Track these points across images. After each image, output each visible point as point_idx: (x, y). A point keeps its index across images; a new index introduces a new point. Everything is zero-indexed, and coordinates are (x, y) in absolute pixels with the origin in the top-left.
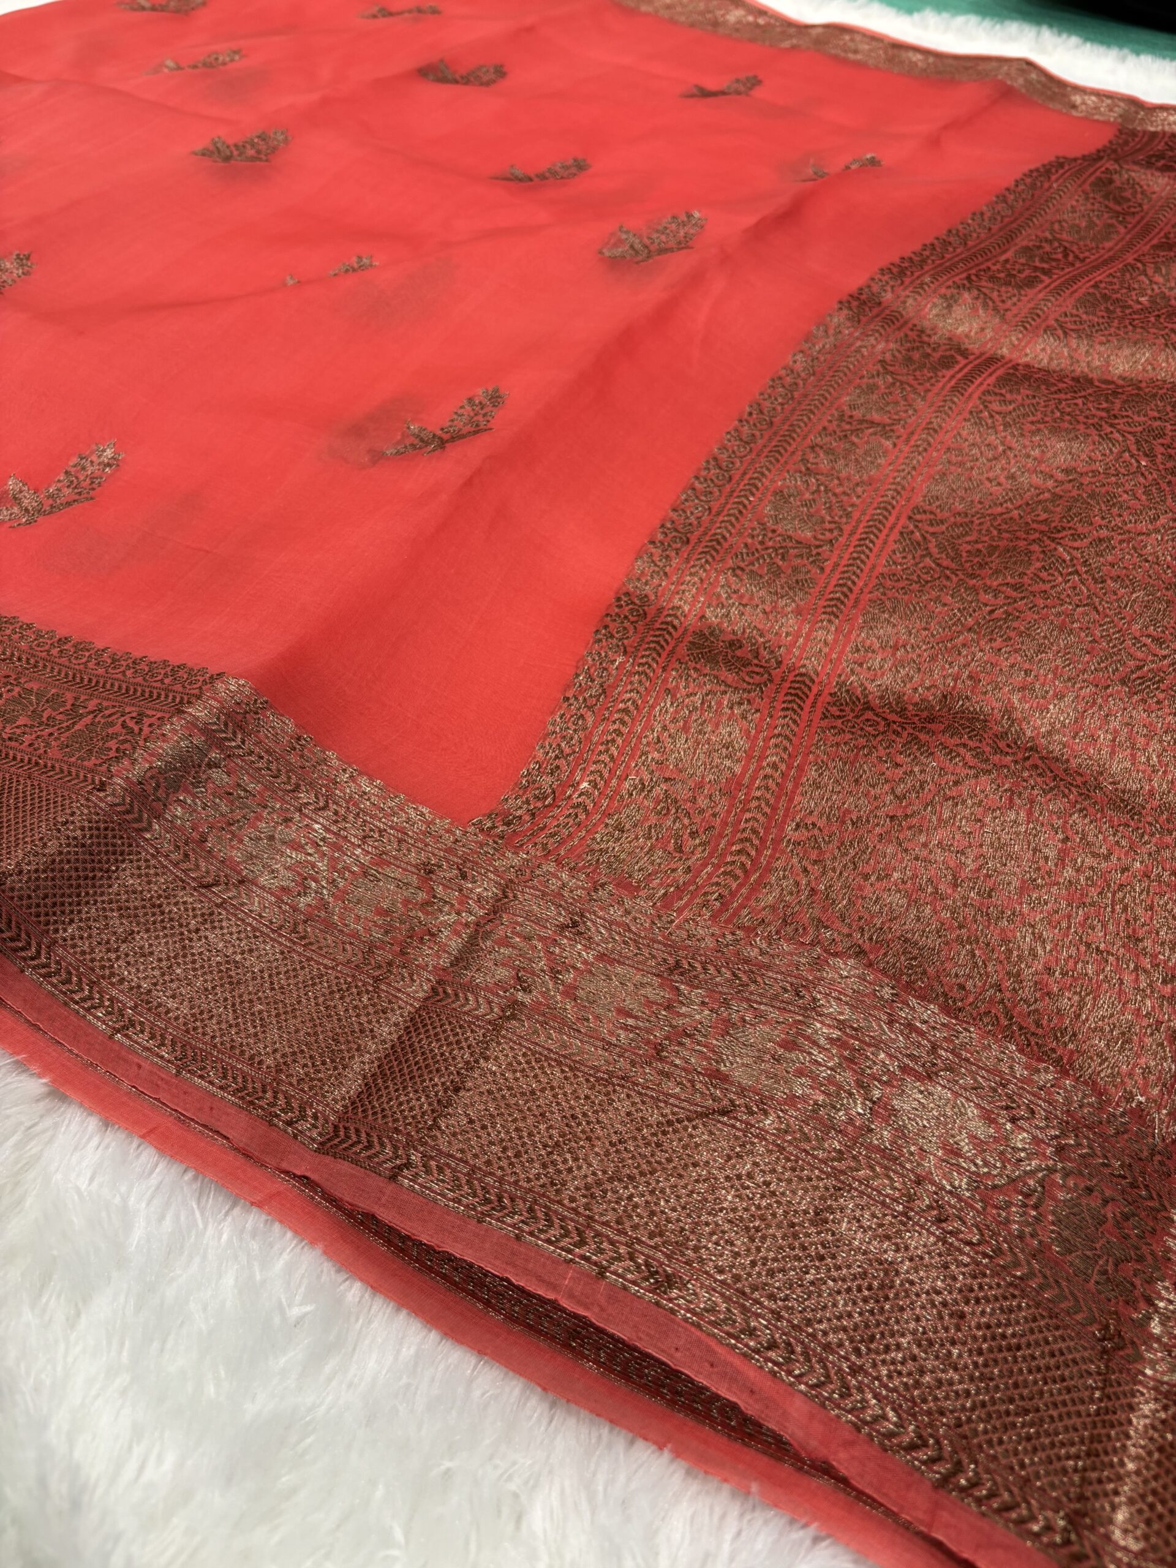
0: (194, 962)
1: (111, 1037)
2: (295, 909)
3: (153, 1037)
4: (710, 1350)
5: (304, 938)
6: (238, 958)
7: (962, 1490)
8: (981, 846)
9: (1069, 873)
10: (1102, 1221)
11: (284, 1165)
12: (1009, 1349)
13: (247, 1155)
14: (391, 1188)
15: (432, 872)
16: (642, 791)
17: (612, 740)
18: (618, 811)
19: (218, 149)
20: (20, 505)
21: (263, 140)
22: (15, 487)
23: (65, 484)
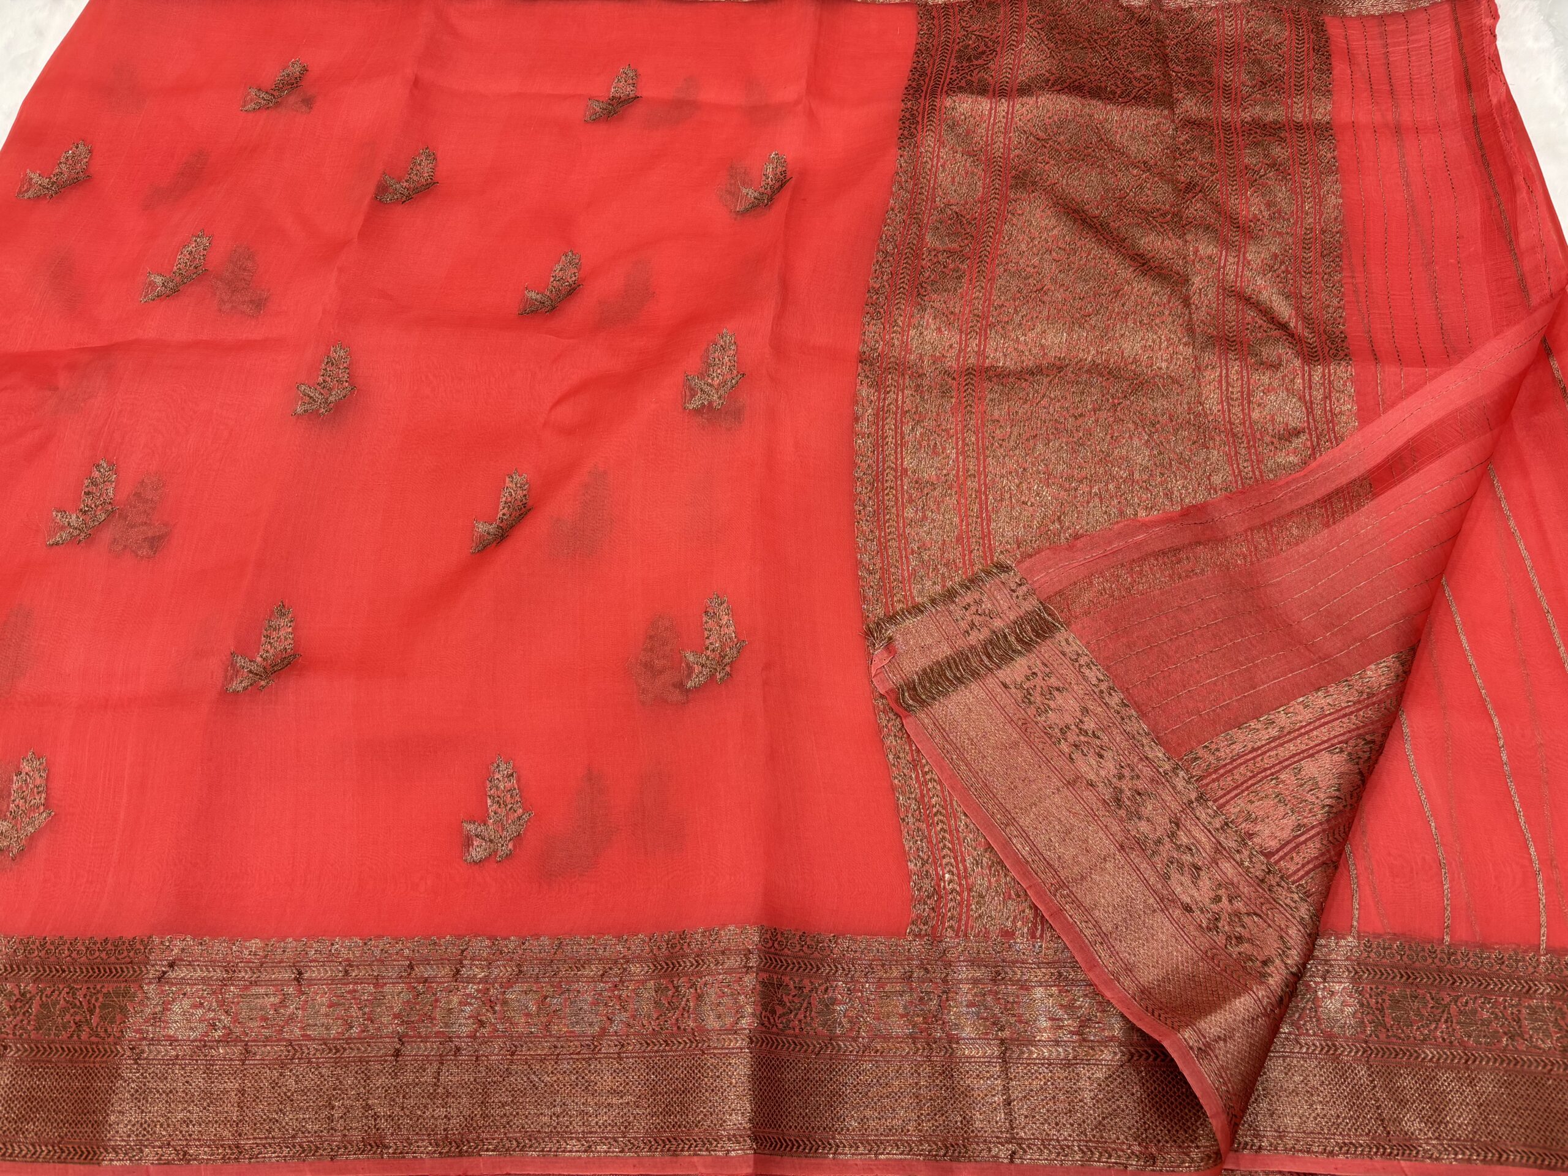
1: (835, 1158)
3: (851, 1147)
15: (910, 977)
16: (977, 864)
17: (944, 838)
18: (973, 885)
19: (311, 397)
20: (484, 839)
21: (333, 364)
22: (470, 827)
23: (495, 807)
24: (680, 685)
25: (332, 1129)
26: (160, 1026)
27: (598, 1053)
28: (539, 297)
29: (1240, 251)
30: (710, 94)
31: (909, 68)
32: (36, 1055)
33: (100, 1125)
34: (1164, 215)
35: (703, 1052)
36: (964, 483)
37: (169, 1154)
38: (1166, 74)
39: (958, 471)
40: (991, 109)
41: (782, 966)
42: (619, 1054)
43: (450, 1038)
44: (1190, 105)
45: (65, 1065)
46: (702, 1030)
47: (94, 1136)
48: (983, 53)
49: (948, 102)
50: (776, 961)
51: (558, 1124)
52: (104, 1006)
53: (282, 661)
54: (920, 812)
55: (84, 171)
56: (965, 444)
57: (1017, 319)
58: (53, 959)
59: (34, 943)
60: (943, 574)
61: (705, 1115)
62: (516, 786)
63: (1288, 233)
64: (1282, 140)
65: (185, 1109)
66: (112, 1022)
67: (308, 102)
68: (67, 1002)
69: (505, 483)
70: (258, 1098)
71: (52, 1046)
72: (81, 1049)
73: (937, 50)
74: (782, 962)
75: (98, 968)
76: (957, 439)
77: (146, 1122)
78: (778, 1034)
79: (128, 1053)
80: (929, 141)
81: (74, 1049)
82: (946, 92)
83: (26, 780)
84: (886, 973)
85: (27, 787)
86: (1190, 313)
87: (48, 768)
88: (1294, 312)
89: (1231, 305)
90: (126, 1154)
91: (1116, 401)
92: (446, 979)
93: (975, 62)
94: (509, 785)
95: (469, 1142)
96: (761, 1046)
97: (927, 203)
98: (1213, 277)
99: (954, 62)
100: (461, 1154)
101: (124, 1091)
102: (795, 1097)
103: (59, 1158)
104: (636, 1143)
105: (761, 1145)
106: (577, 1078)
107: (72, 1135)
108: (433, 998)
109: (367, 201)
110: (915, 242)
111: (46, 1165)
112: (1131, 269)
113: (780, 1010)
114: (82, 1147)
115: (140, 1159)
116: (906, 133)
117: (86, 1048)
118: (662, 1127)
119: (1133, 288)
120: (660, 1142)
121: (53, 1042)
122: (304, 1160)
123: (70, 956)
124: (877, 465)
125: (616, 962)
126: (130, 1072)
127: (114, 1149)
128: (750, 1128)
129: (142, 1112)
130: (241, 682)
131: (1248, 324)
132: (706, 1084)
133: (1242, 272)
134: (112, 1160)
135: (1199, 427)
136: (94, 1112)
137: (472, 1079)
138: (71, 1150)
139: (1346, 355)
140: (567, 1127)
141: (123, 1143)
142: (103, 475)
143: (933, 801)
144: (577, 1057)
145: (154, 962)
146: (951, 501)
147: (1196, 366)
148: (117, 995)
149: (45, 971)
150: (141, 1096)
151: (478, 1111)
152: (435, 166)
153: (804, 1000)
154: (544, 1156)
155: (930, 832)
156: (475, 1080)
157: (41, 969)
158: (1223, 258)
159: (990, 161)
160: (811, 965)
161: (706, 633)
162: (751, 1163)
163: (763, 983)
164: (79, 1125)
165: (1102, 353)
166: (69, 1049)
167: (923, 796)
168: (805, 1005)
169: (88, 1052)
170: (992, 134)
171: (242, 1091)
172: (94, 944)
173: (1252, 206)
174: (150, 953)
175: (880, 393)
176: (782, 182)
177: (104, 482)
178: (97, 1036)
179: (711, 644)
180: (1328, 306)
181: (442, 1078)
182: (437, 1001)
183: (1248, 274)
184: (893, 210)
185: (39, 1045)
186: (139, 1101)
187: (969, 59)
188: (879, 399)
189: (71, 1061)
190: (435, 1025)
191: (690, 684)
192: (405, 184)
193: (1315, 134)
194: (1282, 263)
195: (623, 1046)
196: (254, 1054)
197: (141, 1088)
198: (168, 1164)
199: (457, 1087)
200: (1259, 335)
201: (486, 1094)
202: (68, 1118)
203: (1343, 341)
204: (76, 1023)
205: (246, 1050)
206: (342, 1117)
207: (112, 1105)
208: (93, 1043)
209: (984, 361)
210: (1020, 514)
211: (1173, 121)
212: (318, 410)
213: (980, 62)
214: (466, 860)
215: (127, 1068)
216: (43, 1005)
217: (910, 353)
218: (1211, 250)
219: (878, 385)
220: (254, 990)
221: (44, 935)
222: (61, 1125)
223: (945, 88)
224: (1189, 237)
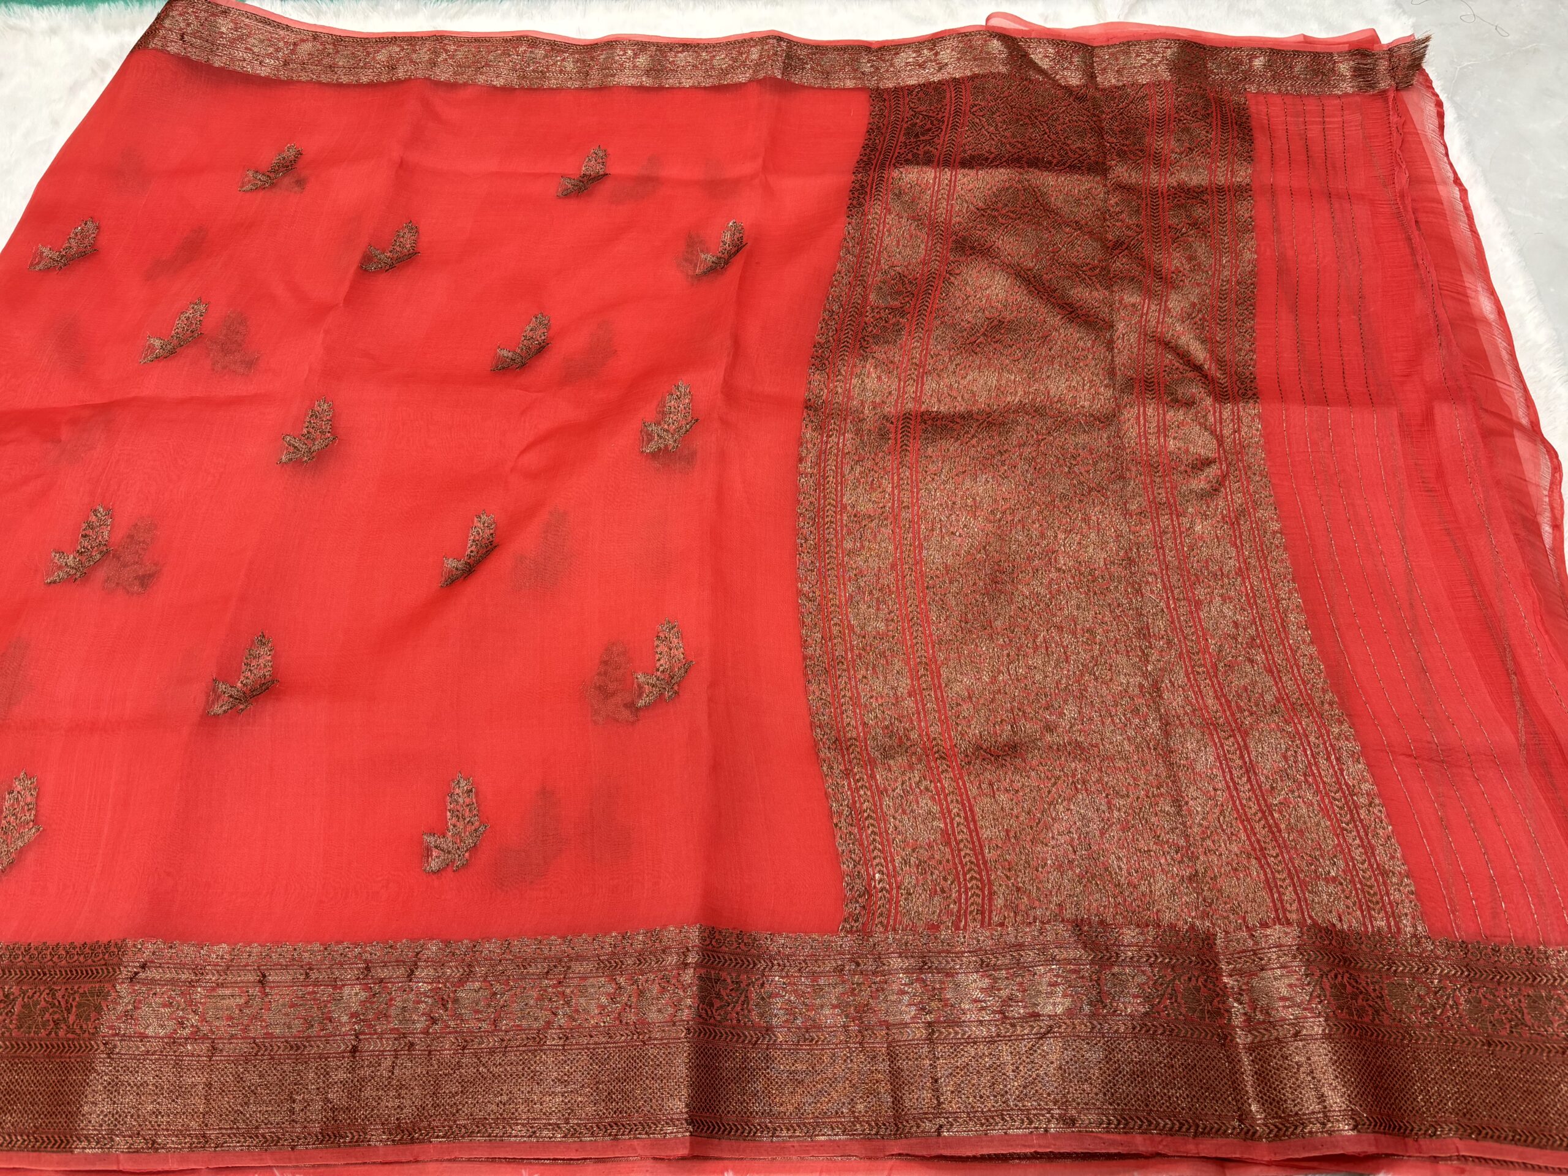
0: (777, 1083)
1: (772, 1141)
2: (799, 1028)
3: (788, 1130)
4: (1101, 1138)
5: (812, 1040)
6: (793, 1068)
7: (1202, 1133)
8: (1075, 823)
9: (1116, 814)
10: (1198, 990)
11: (888, 1154)
12: (1193, 1068)
13: (870, 1158)
14: (940, 1140)
15: (842, 970)
16: (906, 864)
17: (874, 840)
18: (902, 882)
19: (295, 447)
20: (443, 850)
21: (316, 417)
22: (430, 840)
23: (454, 819)
24: (631, 706)
25: (293, 1121)
26: (131, 1024)
27: (543, 1045)
28: (510, 354)
29: (1162, 299)
30: (673, 171)
31: (861, 145)
32: (16, 1052)
33: (73, 1116)
34: (1094, 268)
35: (644, 1043)
36: (899, 515)
37: (139, 1143)
38: (1101, 145)
39: (893, 504)
40: (935, 178)
41: (719, 962)
42: (564, 1046)
43: (404, 1034)
44: (1122, 172)
45: (42, 1060)
46: (643, 1022)
47: (68, 1126)
48: (929, 130)
49: (896, 173)
50: (714, 957)
51: (504, 1111)
52: (79, 1006)
53: (261, 687)
54: (852, 817)
55: (92, 246)
56: (900, 479)
57: (951, 368)
58: (36, 963)
59: (19, 948)
60: (878, 599)
61: (645, 1101)
62: (474, 801)
63: (1206, 284)
64: (1205, 202)
65: (155, 1100)
66: (88, 1019)
67: (300, 182)
68: (47, 1002)
69: (473, 522)
70: (223, 1091)
71: (31, 1043)
72: (58, 1045)
73: (887, 128)
74: (719, 958)
75: (76, 970)
76: (893, 474)
77: (117, 1112)
78: (715, 1026)
79: (102, 1048)
80: (875, 210)
81: (52, 1045)
82: (894, 165)
83: (18, 798)
84: (819, 967)
85: (19, 804)
86: (1113, 356)
87: (38, 787)
88: (1208, 355)
89: (1151, 349)
90: (98, 1143)
91: (1040, 437)
92: (401, 980)
93: (922, 138)
94: (468, 801)
95: (420, 1130)
96: (699, 1036)
97: (872, 266)
98: (1136, 324)
99: (902, 139)
100: (413, 1141)
101: (98, 1082)
102: (732, 1084)
103: (33, 1147)
104: (578, 1129)
105: (698, 1128)
106: (523, 1069)
107: (47, 1126)
108: (388, 997)
109: (353, 269)
110: (859, 302)
111: (21, 1154)
112: (1059, 317)
113: (717, 1003)
114: (56, 1137)
115: (111, 1147)
116: (855, 202)
117: (63, 1044)
118: (604, 1114)
119: (1060, 334)
120: (602, 1127)
121: (33, 1039)
122: (266, 1150)
123: (51, 960)
124: (819, 502)
125: (560, 960)
126: (104, 1066)
127: (86, 1138)
128: (687, 1113)
129: (114, 1103)
130: (222, 706)
131: (1166, 366)
132: (647, 1072)
133: (1163, 319)
134: (85, 1148)
135: (1117, 459)
136: (68, 1103)
137: (424, 1072)
138: (45, 1139)
139: (1254, 394)
140: (513, 1114)
141: (95, 1132)
142: (99, 520)
143: (864, 806)
144: (524, 1048)
145: (126, 964)
146: (887, 531)
147: (1116, 405)
148: (92, 994)
149: (28, 974)
150: (113, 1088)
151: (429, 1101)
152: (418, 238)
153: (741, 994)
154: (490, 1140)
155: (861, 836)
156: (427, 1073)
157: (24, 972)
158: (1146, 306)
159: (933, 226)
160: (748, 961)
161: (658, 656)
162: (688, 1144)
163: (700, 978)
164: (54, 1116)
165: (1029, 393)
166: (47, 1046)
167: (854, 802)
168: (742, 998)
169: (64, 1047)
170: (936, 201)
171: (209, 1085)
172: (74, 948)
173: (1176, 260)
174: (123, 955)
175: (822, 437)
176: (738, 247)
177: (100, 525)
178: (74, 1032)
179: (661, 665)
180: (1240, 350)
181: (396, 1072)
182: (391, 1000)
183: (1169, 320)
184: (840, 273)
185: (19, 1043)
186: (112, 1093)
187: (917, 136)
188: (822, 441)
189: (48, 1056)
190: (389, 1022)
191: (641, 703)
192: (389, 254)
193: (1234, 195)
194: (1200, 311)
195: (567, 1038)
196: (221, 1050)
197: (113, 1081)
198: (137, 1152)
199: (410, 1080)
200: (1175, 376)
201: (437, 1085)
202: (44, 1109)
203: (1251, 381)
204: (54, 1022)
205: (212, 1047)
206: (302, 1110)
207: (86, 1096)
208: (70, 1040)
209: (921, 406)
210: (950, 543)
211: (1106, 186)
212: (302, 459)
213: (927, 137)
214: (425, 870)
215: (100, 1062)
216: (24, 1006)
217: (853, 400)
218: (1135, 299)
219: (821, 428)
220: (220, 991)
221: (29, 941)
222: (37, 1116)
223: (893, 161)
224: (1115, 288)
